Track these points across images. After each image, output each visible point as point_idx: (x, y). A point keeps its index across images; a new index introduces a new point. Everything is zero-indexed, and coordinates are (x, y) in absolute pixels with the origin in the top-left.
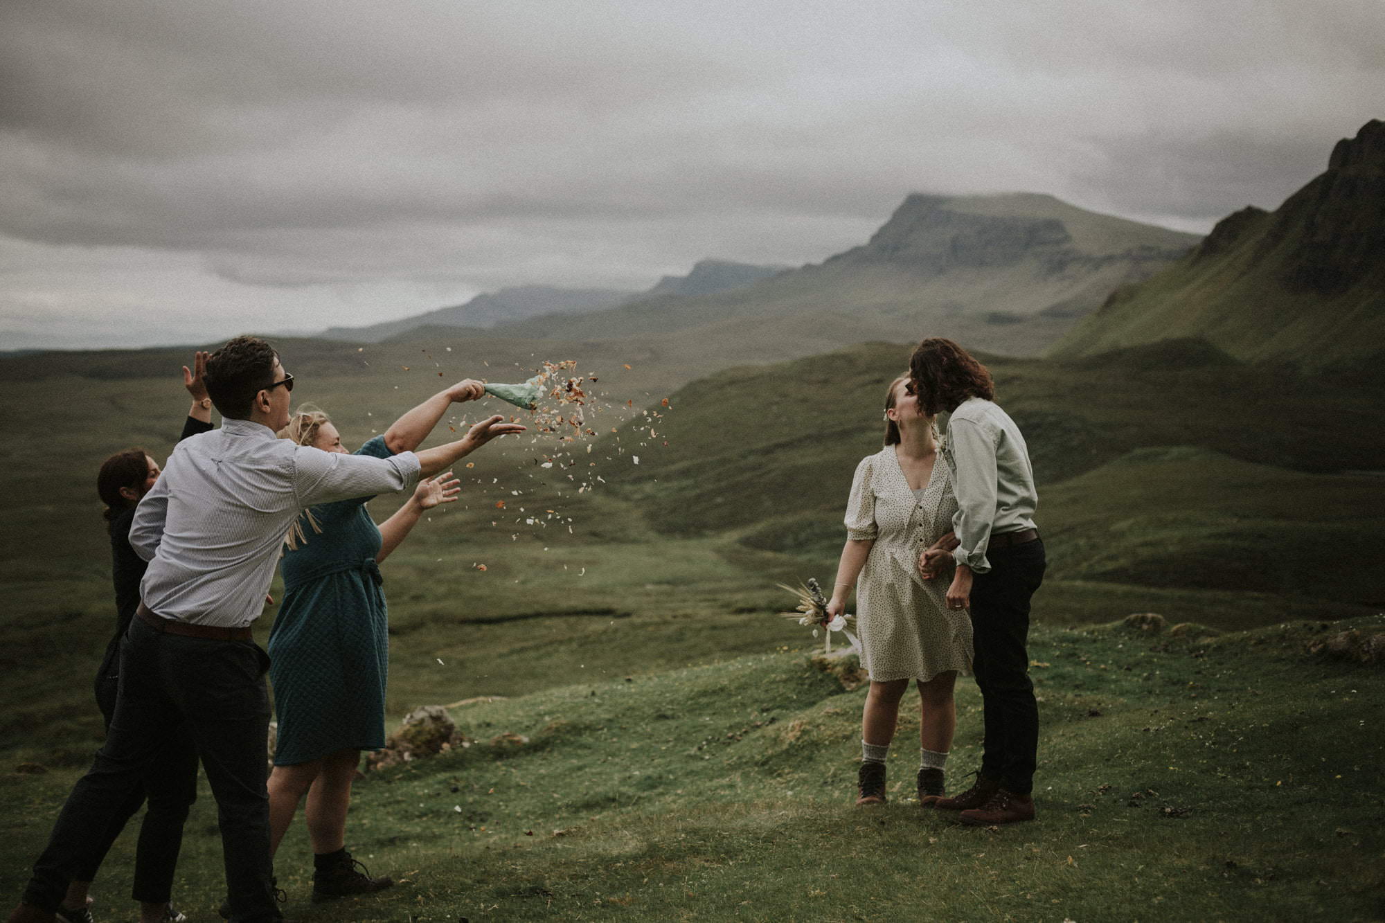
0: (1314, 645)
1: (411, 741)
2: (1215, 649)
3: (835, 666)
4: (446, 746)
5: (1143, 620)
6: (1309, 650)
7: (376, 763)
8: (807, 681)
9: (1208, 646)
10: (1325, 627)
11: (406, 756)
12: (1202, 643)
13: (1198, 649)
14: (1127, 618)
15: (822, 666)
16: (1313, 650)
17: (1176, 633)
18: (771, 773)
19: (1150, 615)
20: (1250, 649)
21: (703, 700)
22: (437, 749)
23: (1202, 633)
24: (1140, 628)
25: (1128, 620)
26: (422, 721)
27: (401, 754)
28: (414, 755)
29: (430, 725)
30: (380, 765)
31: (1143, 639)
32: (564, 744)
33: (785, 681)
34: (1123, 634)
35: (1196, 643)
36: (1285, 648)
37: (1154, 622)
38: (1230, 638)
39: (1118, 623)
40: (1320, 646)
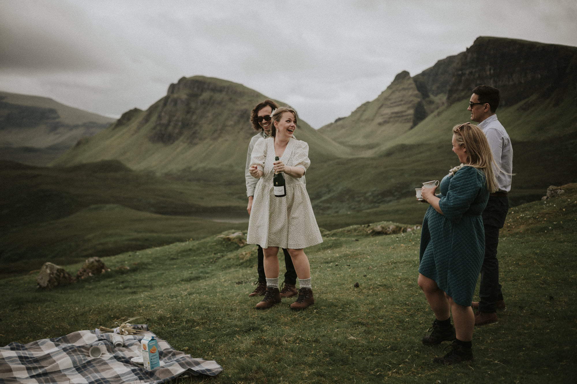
0: (369, 230)
1: (90, 269)
3: (234, 239)
4: (103, 270)
6: (367, 232)
7: (81, 276)
8: (225, 244)
10: (369, 226)
11: (90, 274)
15: (229, 239)
16: (369, 232)
18: (246, 267)
20: (346, 233)
21: (185, 253)
22: (101, 271)
26: (93, 262)
27: (88, 274)
28: (92, 273)
29: (96, 264)
30: (83, 277)
32: (144, 268)
33: (216, 245)
36: (358, 232)
40: (371, 231)
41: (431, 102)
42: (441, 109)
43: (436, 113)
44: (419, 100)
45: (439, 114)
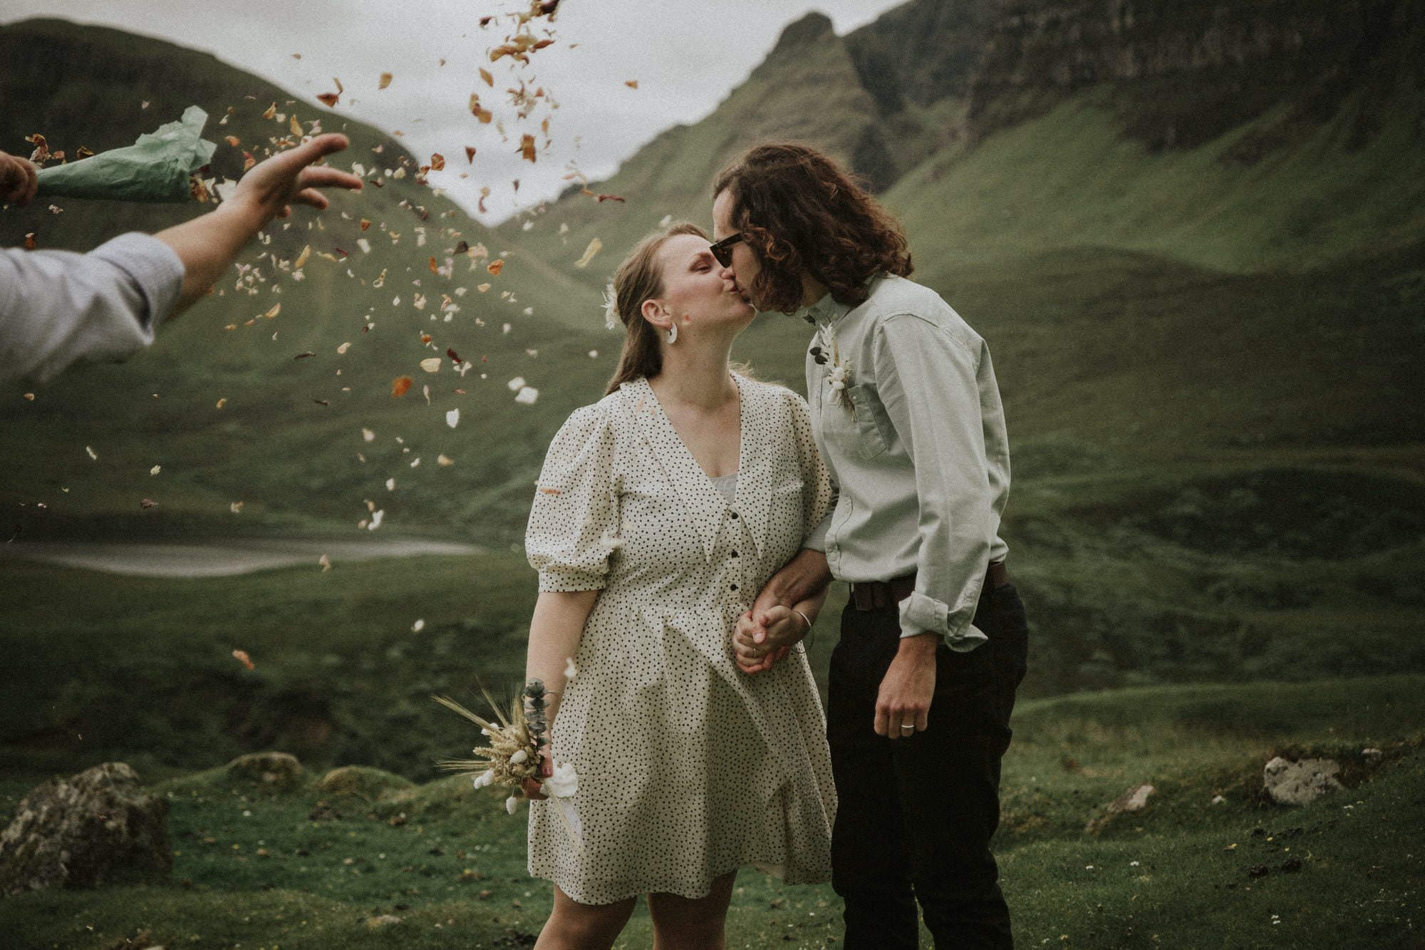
2: (428, 810)
5: (266, 765)
9: (408, 806)
12: (395, 801)
13: (392, 811)
14: (234, 763)
17: (334, 786)
19: (276, 756)
23: (385, 783)
24: (259, 780)
25: (236, 767)
31: (274, 798)
34: (235, 792)
35: (383, 802)
37: (285, 768)
38: (450, 790)
39: (220, 772)
41: (910, 129)
42: (944, 156)
43: (926, 169)
44: (867, 119)
45: (939, 173)
